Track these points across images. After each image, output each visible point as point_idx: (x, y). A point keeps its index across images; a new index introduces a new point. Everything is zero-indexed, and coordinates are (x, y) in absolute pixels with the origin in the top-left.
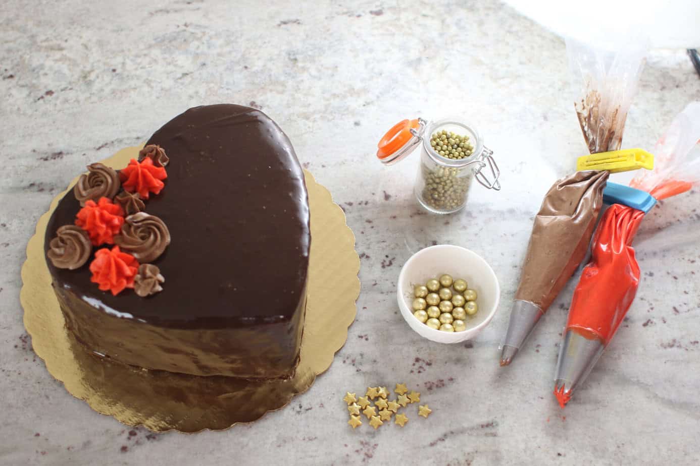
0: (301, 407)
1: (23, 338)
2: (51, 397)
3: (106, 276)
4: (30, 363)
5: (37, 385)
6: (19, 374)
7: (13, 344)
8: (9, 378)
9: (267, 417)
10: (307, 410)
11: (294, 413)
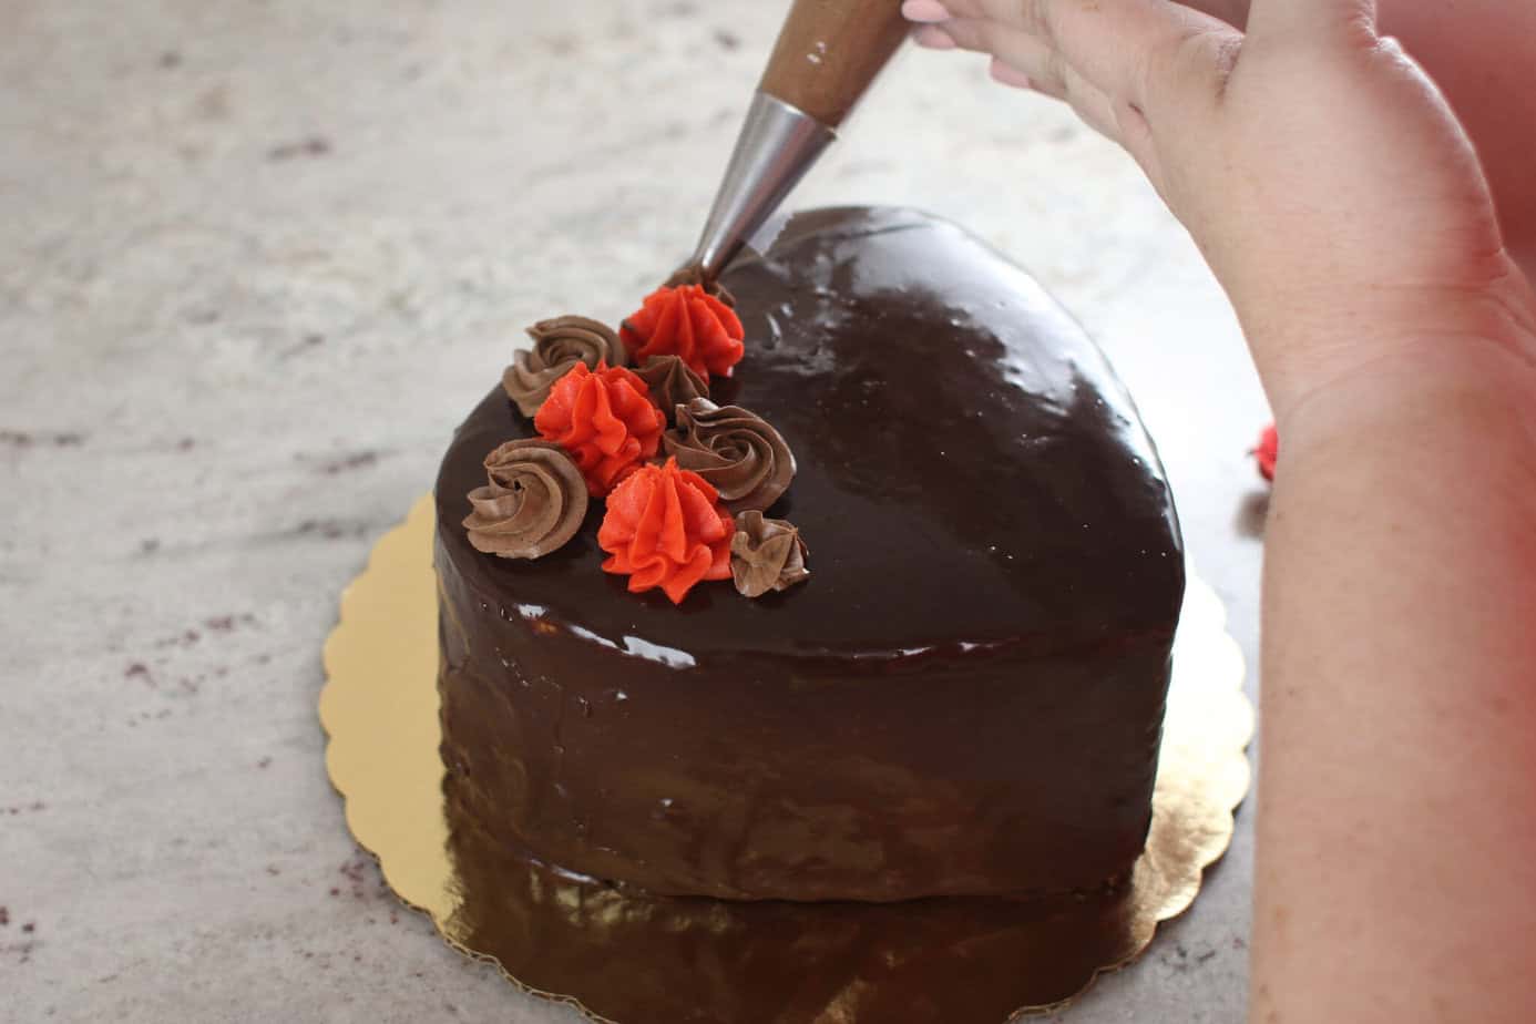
0: (1183, 954)
1: (353, 871)
2: (461, 1009)
3: (653, 538)
4: (383, 927)
5: (415, 980)
6: (358, 959)
7: (323, 888)
8: (327, 972)
9: (1099, 988)
10: (1202, 959)
11: (1169, 971)
